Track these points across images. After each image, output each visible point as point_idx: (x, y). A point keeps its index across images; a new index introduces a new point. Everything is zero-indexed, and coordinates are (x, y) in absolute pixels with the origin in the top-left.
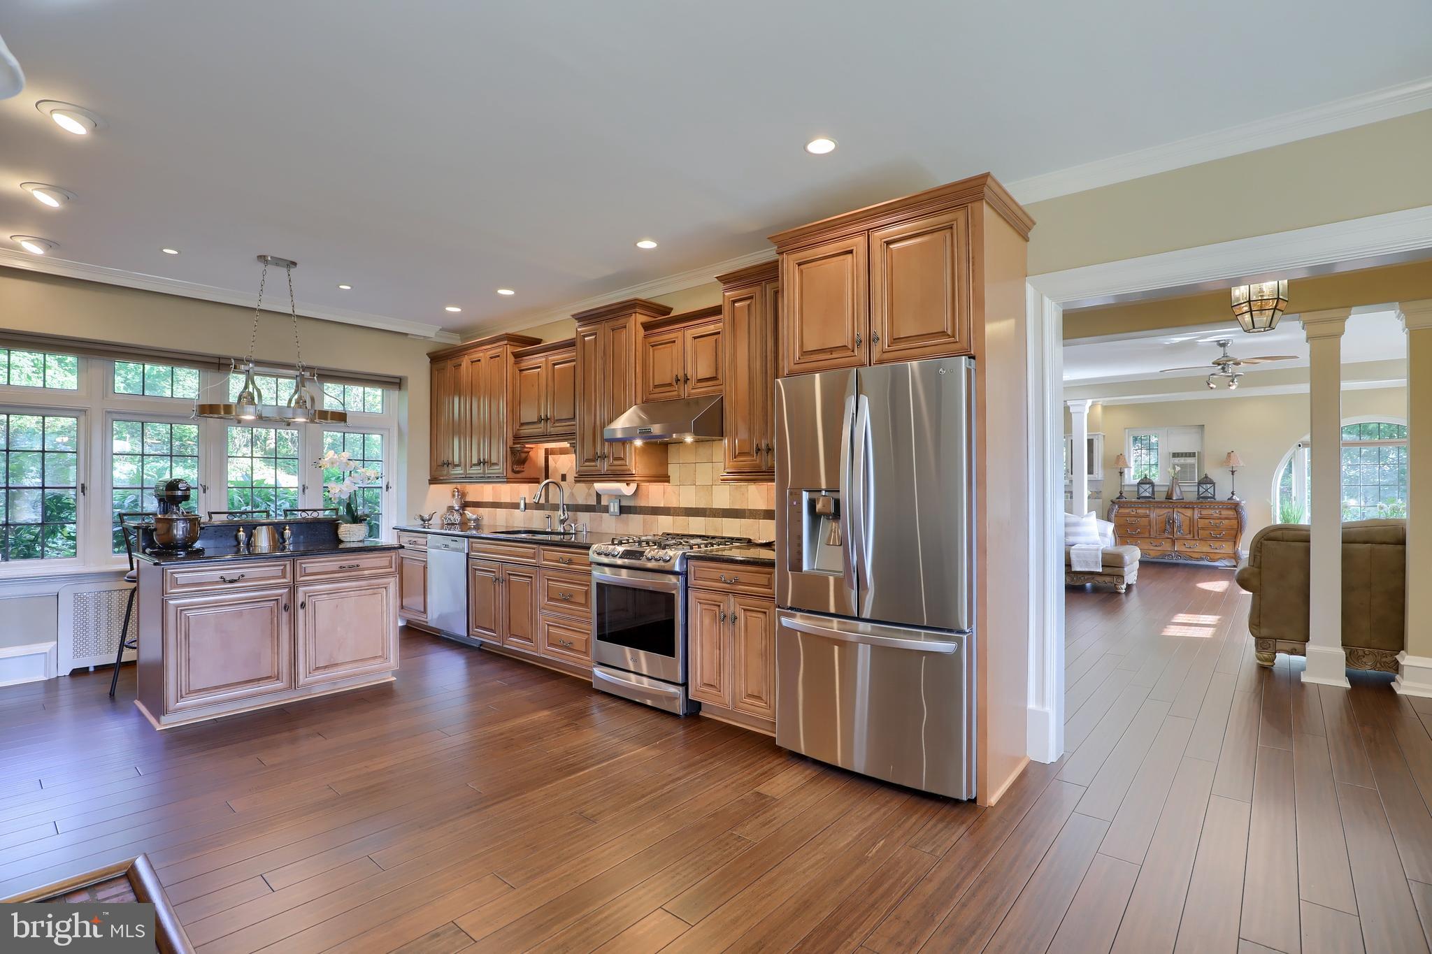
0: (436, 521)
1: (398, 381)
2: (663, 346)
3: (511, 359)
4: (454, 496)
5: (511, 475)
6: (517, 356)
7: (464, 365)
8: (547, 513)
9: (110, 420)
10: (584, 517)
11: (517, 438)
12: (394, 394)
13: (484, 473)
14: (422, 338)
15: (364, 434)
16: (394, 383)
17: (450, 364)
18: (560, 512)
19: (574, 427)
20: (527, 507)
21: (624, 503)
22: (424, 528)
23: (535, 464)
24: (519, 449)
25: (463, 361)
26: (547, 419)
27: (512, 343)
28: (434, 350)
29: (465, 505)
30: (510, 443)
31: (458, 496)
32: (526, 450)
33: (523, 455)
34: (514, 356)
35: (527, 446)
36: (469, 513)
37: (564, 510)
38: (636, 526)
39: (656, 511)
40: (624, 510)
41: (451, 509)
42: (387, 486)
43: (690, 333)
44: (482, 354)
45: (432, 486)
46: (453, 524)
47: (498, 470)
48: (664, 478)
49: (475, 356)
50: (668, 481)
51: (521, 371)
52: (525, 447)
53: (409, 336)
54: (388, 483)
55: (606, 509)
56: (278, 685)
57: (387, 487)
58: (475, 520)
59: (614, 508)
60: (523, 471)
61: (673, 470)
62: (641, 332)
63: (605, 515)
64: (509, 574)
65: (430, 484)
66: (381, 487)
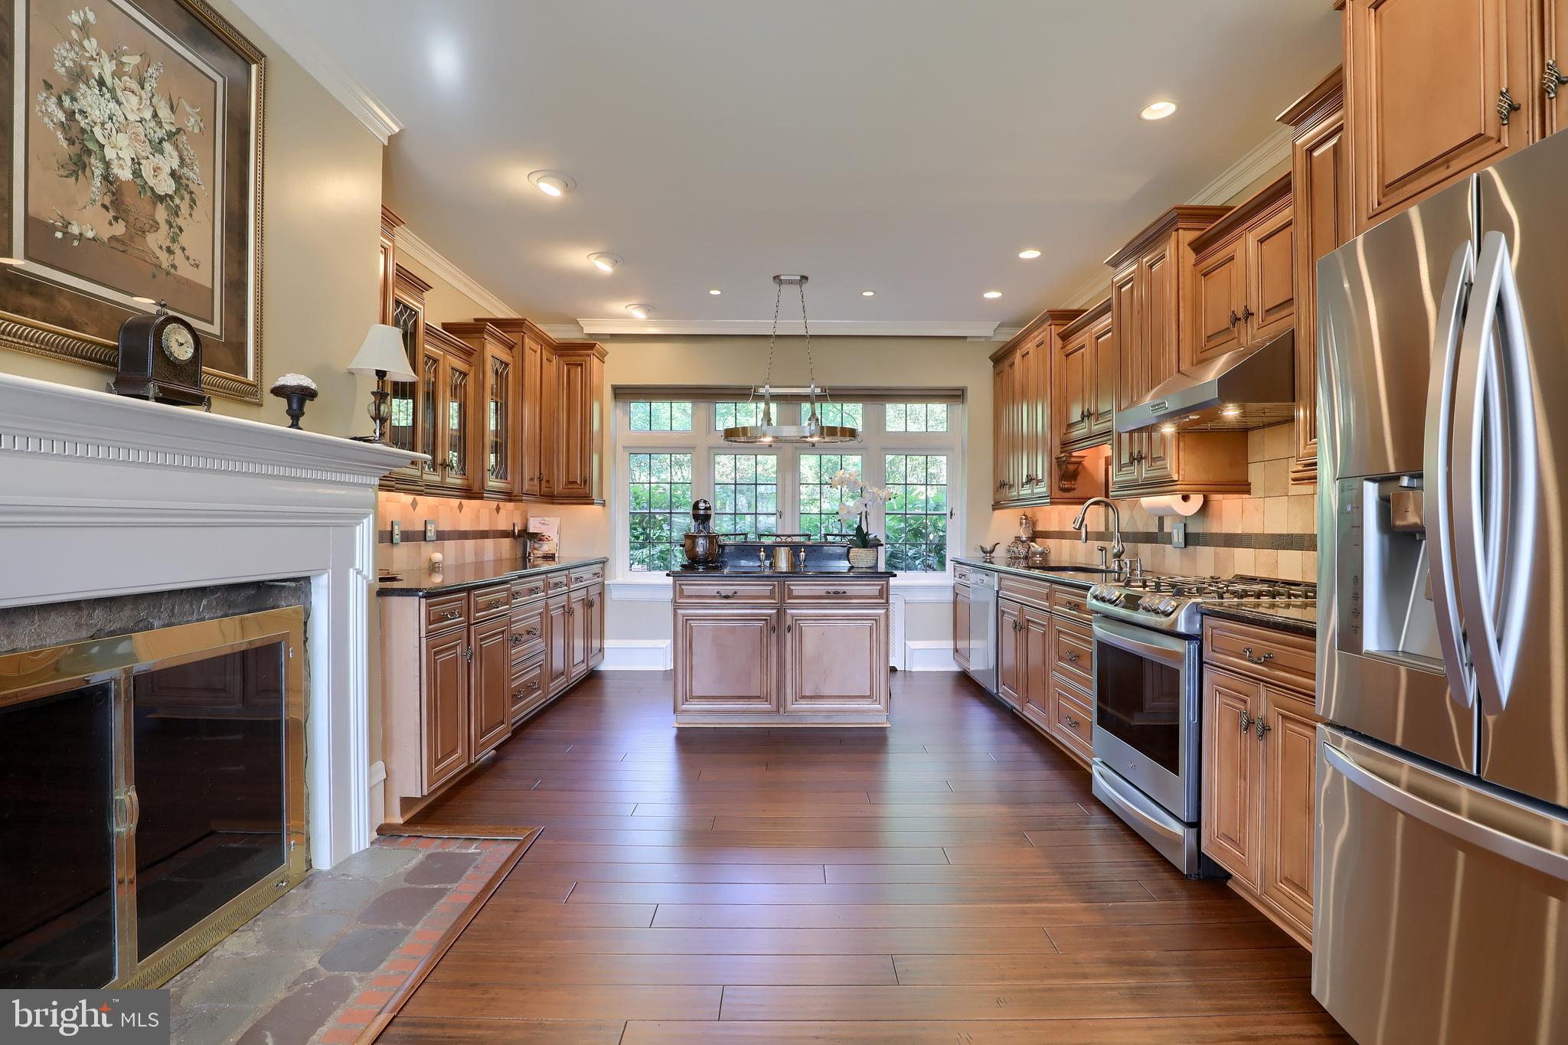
0: (1000, 553)
1: (960, 393)
2: (1219, 270)
3: (1058, 342)
4: (1021, 524)
5: (1057, 493)
6: (1065, 337)
7: (1016, 361)
8: (1101, 544)
9: (712, 455)
10: (1145, 549)
11: (1066, 445)
12: (958, 408)
13: (1033, 493)
14: (983, 340)
15: (927, 456)
16: (955, 396)
17: (1007, 363)
18: (1115, 543)
19: (1110, 423)
20: (1088, 536)
21: (1190, 530)
22: (986, 562)
23: (1091, 478)
24: (1064, 459)
25: (1015, 358)
26: (1090, 415)
27: (1056, 322)
28: (994, 352)
29: (1035, 536)
30: (1057, 452)
31: (1026, 524)
32: (1073, 460)
33: (1071, 467)
34: (1061, 338)
35: (1074, 454)
36: (1036, 547)
37: (1118, 541)
38: (1206, 563)
39: (1232, 541)
40: (1190, 540)
41: (1018, 539)
42: (951, 512)
43: (1252, 239)
44: (1030, 345)
45: (996, 512)
46: (1016, 558)
47: (1042, 489)
48: (1243, 487)
49: (1024, 350)
50: (1248, 492)
51: (1067, 356)
52: (1072, 456)
53: (968, 340)
54: (952, 509)
55: (1167, 539)
56: (766, 706)
57: (951, 515)
58: (1041, 554)
59: (1178, 537)
60: (1075, 489)
61: (1256, 474)
62: (1190, 256)
63: (1168, 547)
64: (1028, 621)
65: (994, 510)
66: (945, 514)
